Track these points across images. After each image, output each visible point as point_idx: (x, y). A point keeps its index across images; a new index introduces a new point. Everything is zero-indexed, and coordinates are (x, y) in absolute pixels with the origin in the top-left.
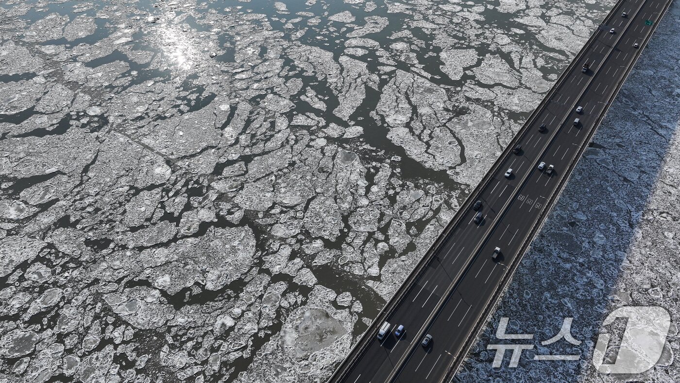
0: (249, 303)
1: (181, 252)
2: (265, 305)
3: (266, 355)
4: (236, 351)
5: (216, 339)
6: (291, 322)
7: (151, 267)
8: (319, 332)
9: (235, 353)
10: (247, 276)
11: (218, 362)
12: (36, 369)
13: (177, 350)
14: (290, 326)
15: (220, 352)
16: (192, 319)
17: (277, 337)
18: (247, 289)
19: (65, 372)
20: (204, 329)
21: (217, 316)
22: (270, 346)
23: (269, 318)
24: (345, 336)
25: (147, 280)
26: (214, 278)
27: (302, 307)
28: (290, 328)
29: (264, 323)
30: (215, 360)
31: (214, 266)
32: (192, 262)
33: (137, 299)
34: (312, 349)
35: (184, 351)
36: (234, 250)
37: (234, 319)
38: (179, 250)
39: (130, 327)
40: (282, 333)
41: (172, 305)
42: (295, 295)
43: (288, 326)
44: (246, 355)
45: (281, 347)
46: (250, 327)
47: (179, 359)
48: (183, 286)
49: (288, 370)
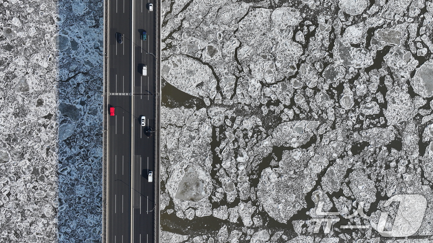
0: (239, 177)
1: (306, 178)
2: (230, 181)
3: (207, 157)
4: (224, 148)
5: (239, 147)
6: (209, 183)
7: (313, 157)
8: (190, 188)
9: (224, 146)
10: (254, 191)
11: (228, 137)
12: (310, 70)
13: (254, 127)
14: (207, 180)
15: (231, 142)
16: (261, 147)
17: (209, 170)
18: (247, 184)
19: (295, 79)
20: (250, 147)
21: (249, 158)
22: (209, 163)
23: (221, 176)
24: (175, 195)
25: (306, 148)
26: (271, 177)
27: (209, 195)
28: (206, 179)
29: (222, 171)
30: (230, 137)
31: (278, 184)
32: (293, 177)
33: (301, 135)
34: (187, 176)
35: (250, 129)
36: (277, 201)
37: (239, 163)
38: (308, 178)
39: (288, 120)
40: (208, 173)
41: (279, 146)
42: (219, 199)
43: (208, 179)
44: (217, 149)
45: (203, 166)
46: (226, 164)
47: (248, 124)
48: (283, 160)
49: (190, 158)
